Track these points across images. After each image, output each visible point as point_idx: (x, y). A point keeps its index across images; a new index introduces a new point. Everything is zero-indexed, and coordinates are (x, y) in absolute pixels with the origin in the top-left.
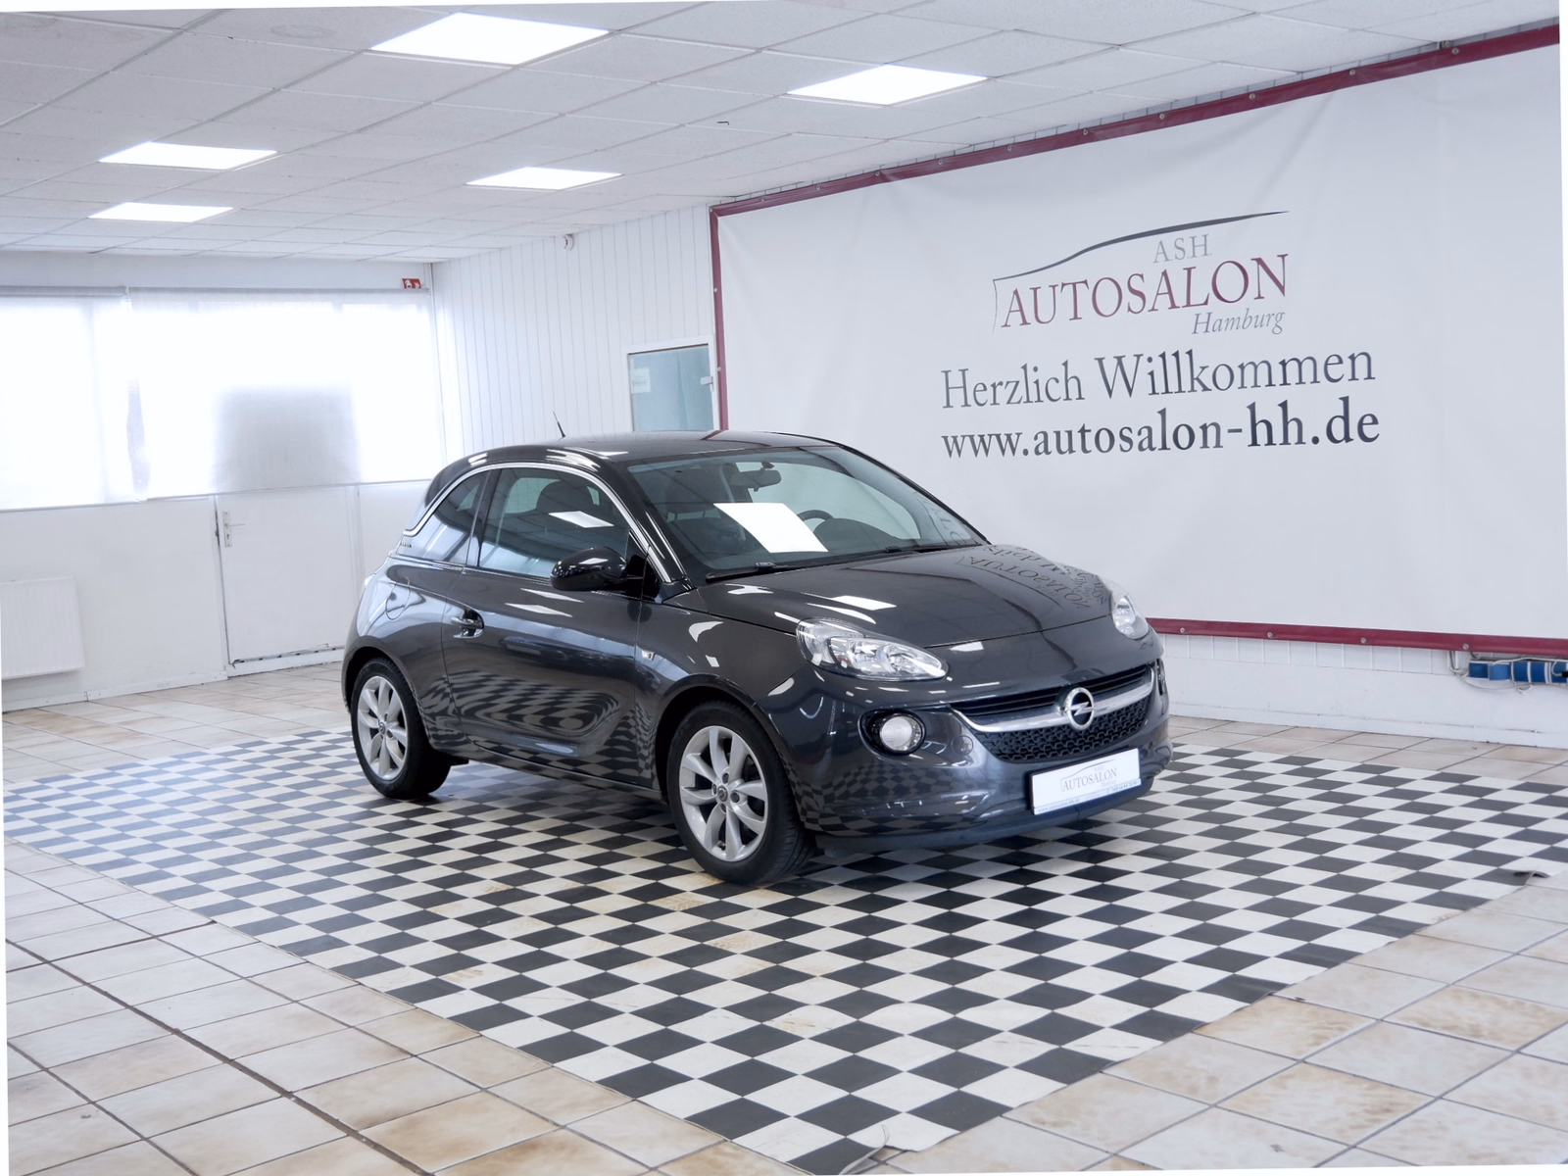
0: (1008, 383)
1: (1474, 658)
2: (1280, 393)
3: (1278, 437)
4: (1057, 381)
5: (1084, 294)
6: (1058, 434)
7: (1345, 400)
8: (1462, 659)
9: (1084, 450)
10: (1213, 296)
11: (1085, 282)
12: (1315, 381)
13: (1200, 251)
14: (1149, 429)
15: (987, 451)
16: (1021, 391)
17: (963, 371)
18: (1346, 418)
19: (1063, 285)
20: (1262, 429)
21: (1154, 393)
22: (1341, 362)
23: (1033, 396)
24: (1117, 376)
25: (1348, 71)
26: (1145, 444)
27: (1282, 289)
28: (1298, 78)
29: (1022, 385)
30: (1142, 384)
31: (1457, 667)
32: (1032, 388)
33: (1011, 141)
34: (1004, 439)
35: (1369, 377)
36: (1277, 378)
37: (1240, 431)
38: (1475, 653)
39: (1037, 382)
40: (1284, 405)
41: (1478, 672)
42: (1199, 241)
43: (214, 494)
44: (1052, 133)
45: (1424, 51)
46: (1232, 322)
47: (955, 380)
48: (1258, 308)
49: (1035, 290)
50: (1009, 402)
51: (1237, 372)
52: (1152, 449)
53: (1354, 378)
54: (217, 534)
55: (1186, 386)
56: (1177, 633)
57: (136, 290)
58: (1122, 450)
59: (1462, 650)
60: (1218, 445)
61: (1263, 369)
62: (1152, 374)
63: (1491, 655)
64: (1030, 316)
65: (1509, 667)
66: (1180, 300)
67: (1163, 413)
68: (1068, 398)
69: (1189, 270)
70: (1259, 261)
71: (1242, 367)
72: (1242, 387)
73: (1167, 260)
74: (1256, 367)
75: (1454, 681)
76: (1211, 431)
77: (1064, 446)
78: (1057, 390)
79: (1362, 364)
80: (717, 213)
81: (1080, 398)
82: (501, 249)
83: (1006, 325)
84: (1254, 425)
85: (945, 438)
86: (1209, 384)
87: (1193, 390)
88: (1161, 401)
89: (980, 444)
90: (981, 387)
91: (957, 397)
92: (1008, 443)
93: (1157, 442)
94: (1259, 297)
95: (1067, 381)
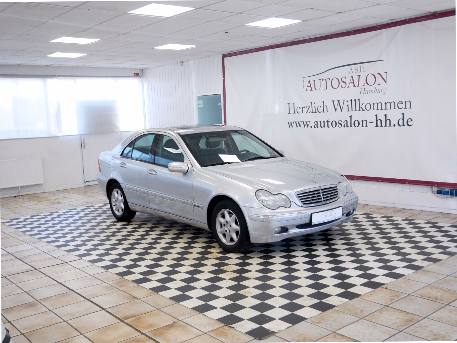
0: (307, 107)
1: (438, 188)
2: (384, 112)
3: (384, 124)
4: (321, 107)
5: (329, 82)
6: (321, 122)
7: (403, 114)
8: (435, 189)
9: (328, 127)
10: (366, 84)
11: (329, 79)
12: (395, 109)
13: (362, 70)
14: (347, 121)
15: (300, 126)
16: (310, 110)
17: (294, 103)
18: (403, 119)
19: (323, 79)
20: (379, 122)
21: (348, 111)
22: (402, 103)
23: (314, 111)
24: (338, 106)
25: (406, 19)
26: (346, 126)
27: (386, 82)
28: (391, 22)
29: (311, 108)
30: (345, 108)
31: (433, 191)
32: (314, 109)
33: (308, 38)
34: (305, 123)
35: (410, 108)
36: (384, 107)
37: (373, 122)
38: (439, 187)
39: (315, 107)
40: (386, 115)
41: (439, 192)
42: (362, 68)
43: (80, 135)
44: (320, 36)
45: (428, 14)
46: (371, 91)
47: (291, 106)
48: (379, 87)
49: (315, 81)
50: (307, 113)
51: (372, 106)
52: (347, 127)
53: (406, 108)
54: (81, 145)
55: (358, 109)
56: (354, 179)
57: (59, 76)
58: (339, 127)
59: (435, 186)
60: (366, 126)
61: (380, 105)
62: (348, 105)
63: (443, 188)
64: (313, 88)
65: (448, 191)
66: (356, 84)
67: (351, 117)
68: (324, 112)
69: (359, 76)
70: (379, 74)
71: (374, 104)
72: (374, 110)
73: (353, 73)
74: (378, 104)
75: (433, 195)
76: (365, 122)
77: (322, 125)
78: (321, 109)
79: (408, 104)
80: (224, 56)
81: (327, 112)
82: (162, 65)
83: (306, 91)
84: (377, 121)
85: (288, 122)
86: (364, 109)
87: (359, 110)
88: (350, 113)
89: (298, 124)
90: (299, 108)
91: (292, 111)
92: (306, 124)
93: (349, 125)
94: (379, 84)
95: (323, 107)
